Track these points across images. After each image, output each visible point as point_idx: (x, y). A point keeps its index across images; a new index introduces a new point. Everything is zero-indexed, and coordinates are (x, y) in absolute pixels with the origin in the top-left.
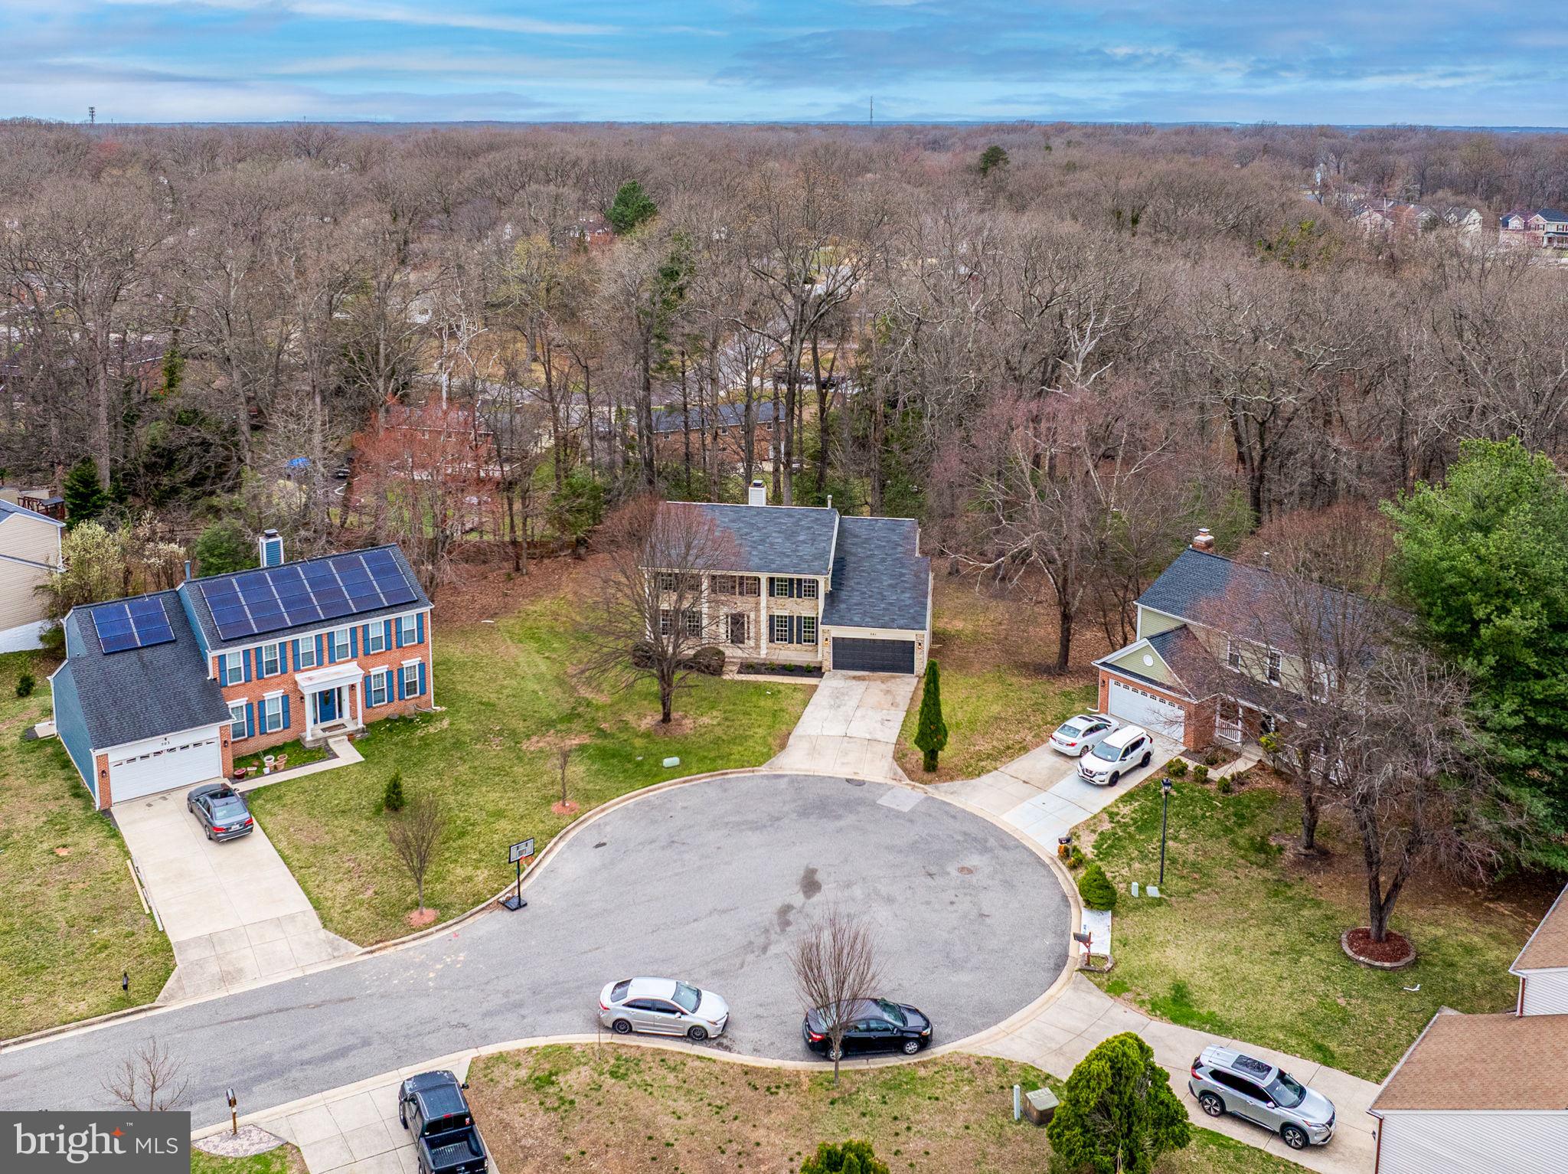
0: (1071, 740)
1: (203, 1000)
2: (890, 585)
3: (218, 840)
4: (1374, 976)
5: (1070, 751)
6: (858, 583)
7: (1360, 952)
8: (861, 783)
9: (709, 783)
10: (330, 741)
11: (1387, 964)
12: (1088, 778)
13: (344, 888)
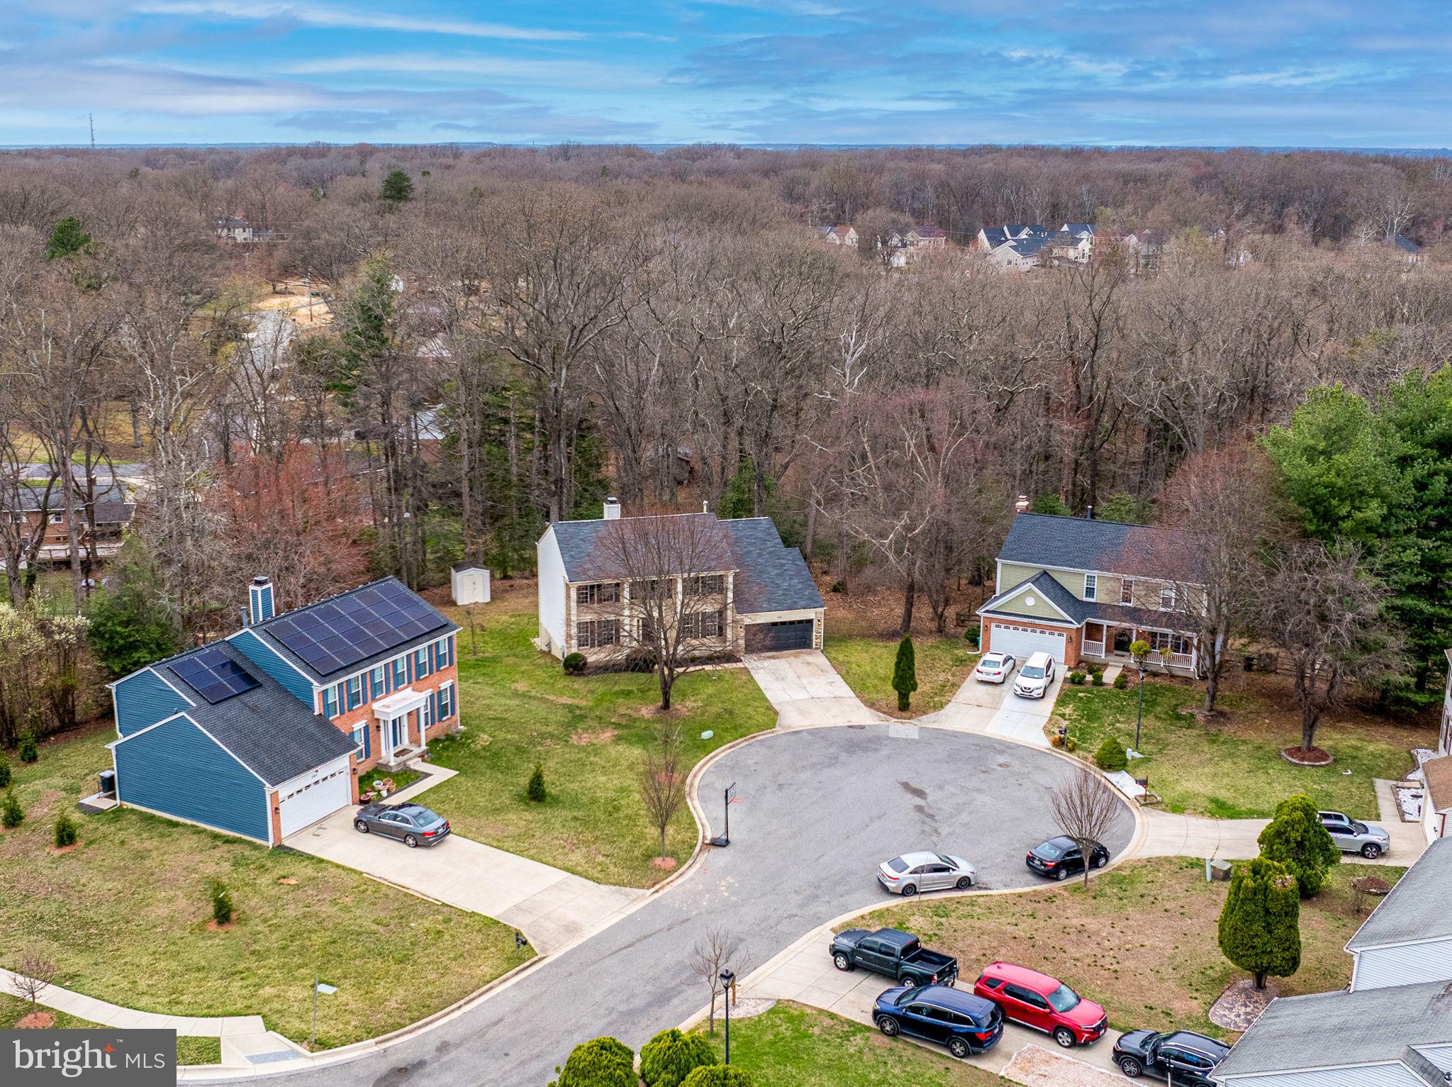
0: (996, 670)
1: (568, 949)
2: (777, 574)
3: (427, 845)
4: (1321, 771)
5: (998, 679)
6: (750, 576)
7: (1303, 759)
8: (862, 727)
9: (750, 745)
10: (408, 763)
11: (1323, 763)
12: (1025, 695)
13: (576, 857)
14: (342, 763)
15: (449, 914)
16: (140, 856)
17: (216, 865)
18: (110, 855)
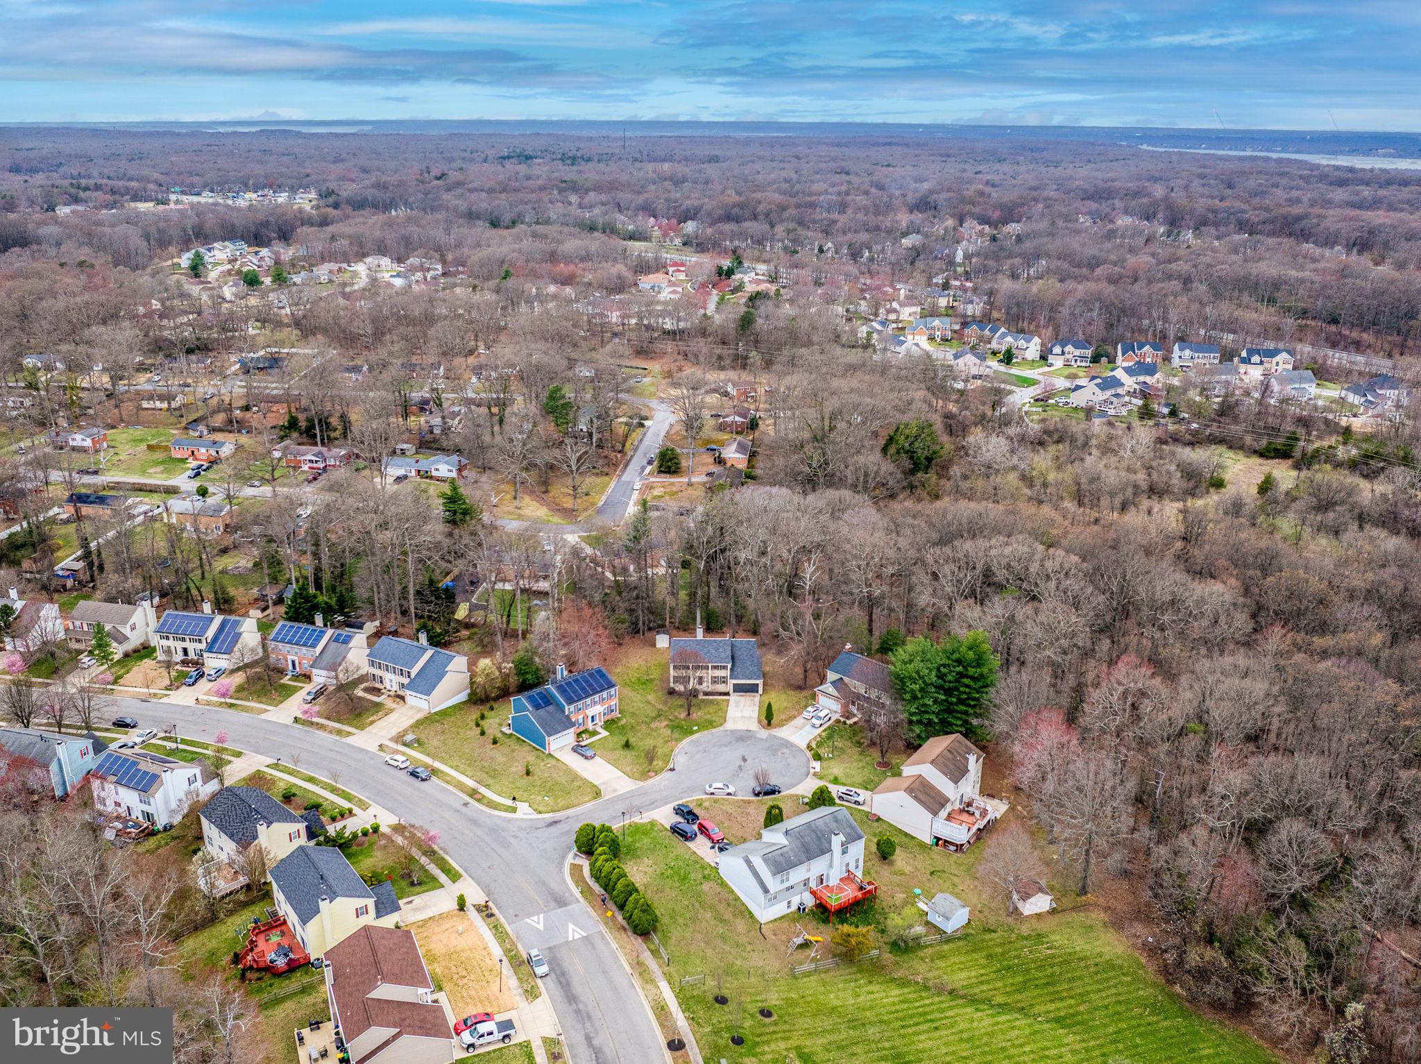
0: (808, 713)
2: (750, 664)
3: (586, 759)
4: (879, 770)
5: (808, 717)
6: (739, 665)
7: (877, 765)
8: (750, 730)
9: (709, 732)
10: (595, 729)
11: (882, 767)
12: (813, 725)
13: (628, 769)
14: (572, 730)
15: (585, 781)
16: (513, 751)
17: (531, 758)
18: (506, 750)
